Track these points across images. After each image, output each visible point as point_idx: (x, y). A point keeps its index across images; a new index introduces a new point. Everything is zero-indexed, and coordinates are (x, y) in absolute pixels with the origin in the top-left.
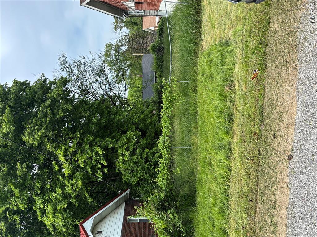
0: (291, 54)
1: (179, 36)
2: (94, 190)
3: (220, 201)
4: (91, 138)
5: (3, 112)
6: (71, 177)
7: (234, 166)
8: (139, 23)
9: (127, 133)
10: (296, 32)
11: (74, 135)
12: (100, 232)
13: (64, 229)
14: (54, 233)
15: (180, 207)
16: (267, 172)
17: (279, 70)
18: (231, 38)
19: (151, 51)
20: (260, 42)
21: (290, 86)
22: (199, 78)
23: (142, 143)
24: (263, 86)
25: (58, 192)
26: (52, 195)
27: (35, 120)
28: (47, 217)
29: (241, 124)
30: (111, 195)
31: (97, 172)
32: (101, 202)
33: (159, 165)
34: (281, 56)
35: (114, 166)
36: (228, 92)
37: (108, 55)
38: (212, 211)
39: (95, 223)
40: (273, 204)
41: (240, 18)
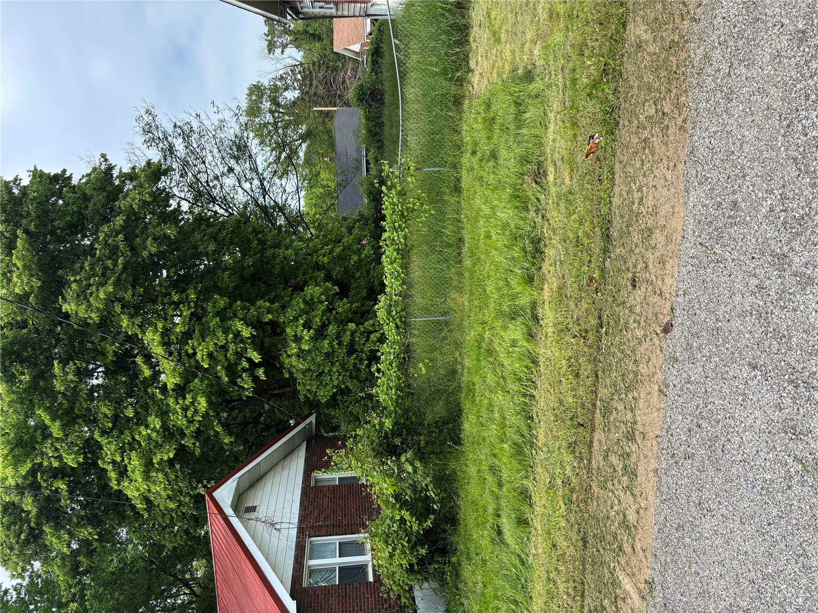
0: (673, 96)
1: (418, 62)
2: (234, 419)
3: (513, 430)
4: (222, 302)
5: (10, 247)
6: (181, 391)
7: (545, 353)
8: (324, 36)
9: (306, 288)
10: (686, 42)
11: (184, 295)
12: (253, 509)
13: (172, 505)
14: (149, 515)
15: (426, 446)
16: (617, 363)
17: (646, 134)
18: (537, 64)
19: (355, 100)
20: (604, 70)
21: (670, 170)
22: (466, 161)
23: (340, 310)
24: (609, 172)
25: (152, 426)
26: (140, 433)
27: (90, 265)
28: (131, 481)
29: (560, 260)
30: (273, 430)
31: (240, 376)
32: (253, 445)
33: (379, 358)
34: (652, 101)
35: (279, 363)
36: (531, 190)
37: (254, 110)
38: (496, 451)
39: (241, 491)
40: (630, 430)
41: (558, 15)
